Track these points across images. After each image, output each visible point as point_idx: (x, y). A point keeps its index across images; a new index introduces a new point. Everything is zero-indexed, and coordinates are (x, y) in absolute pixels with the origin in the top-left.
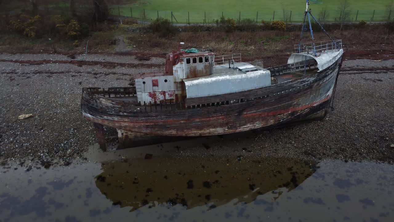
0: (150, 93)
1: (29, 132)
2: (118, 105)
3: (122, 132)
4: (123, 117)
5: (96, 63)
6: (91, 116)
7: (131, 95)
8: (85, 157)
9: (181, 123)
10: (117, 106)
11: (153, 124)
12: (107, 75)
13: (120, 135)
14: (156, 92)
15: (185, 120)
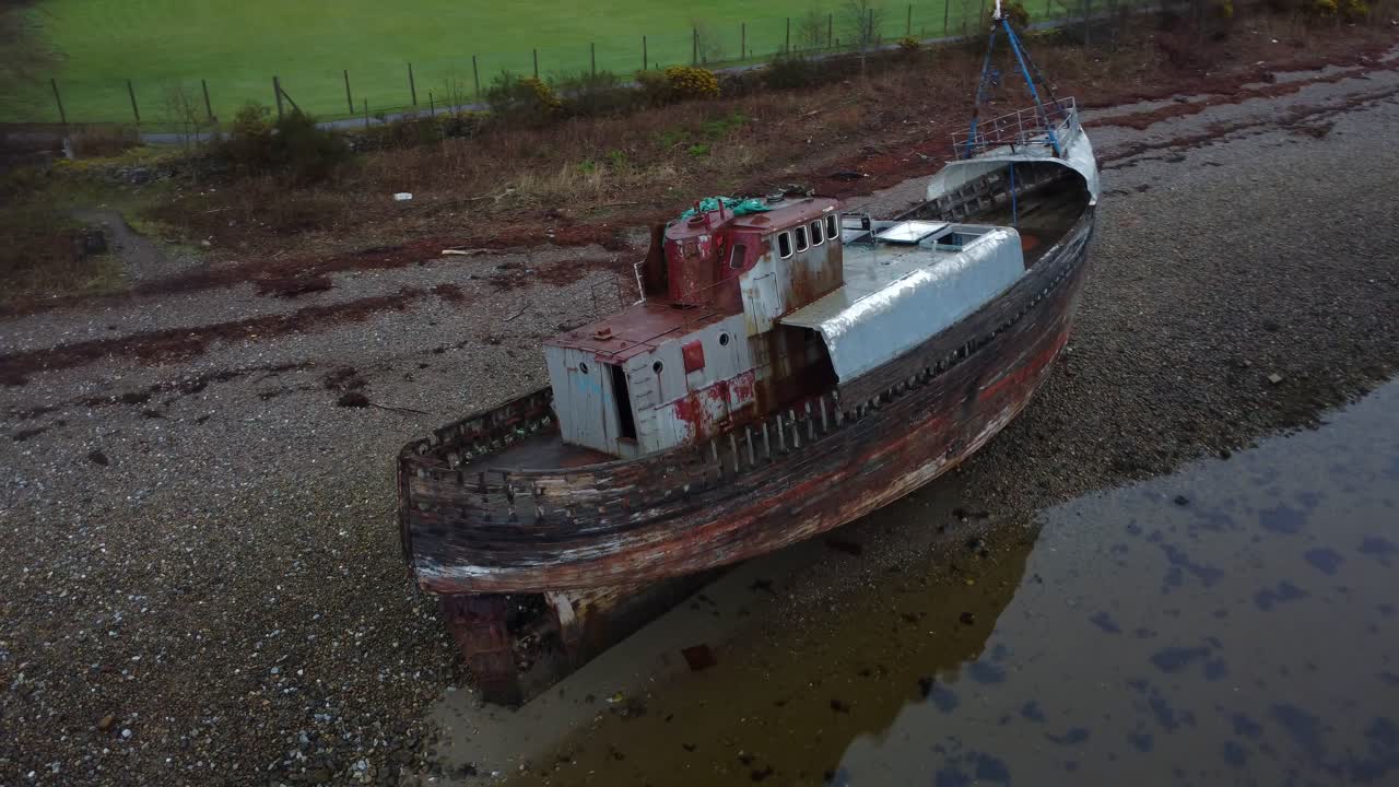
0: (679, 403)
1: (57, 763)
2: (624, 485)
3: (575, 597)
4: (643, 529)
5: (90, 352)
6: (487, 571)
7: (509, 439)
8: (456, 767)
9: (833, 485)
10: (621, 490)
11: (752, 518)
12: (197, 389)
13: (566, 615)
14: (698, 391)
15: (844, 469)
